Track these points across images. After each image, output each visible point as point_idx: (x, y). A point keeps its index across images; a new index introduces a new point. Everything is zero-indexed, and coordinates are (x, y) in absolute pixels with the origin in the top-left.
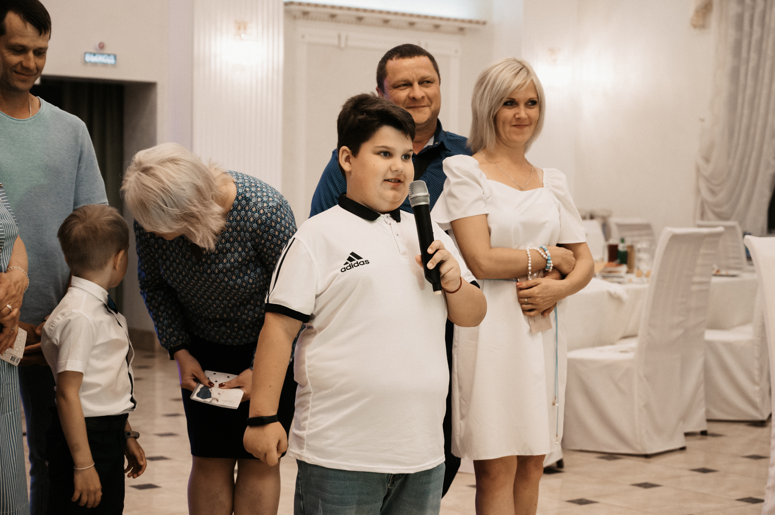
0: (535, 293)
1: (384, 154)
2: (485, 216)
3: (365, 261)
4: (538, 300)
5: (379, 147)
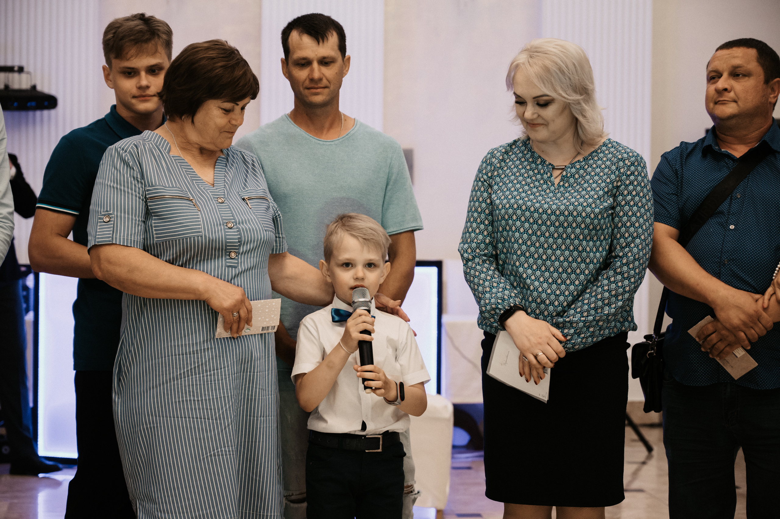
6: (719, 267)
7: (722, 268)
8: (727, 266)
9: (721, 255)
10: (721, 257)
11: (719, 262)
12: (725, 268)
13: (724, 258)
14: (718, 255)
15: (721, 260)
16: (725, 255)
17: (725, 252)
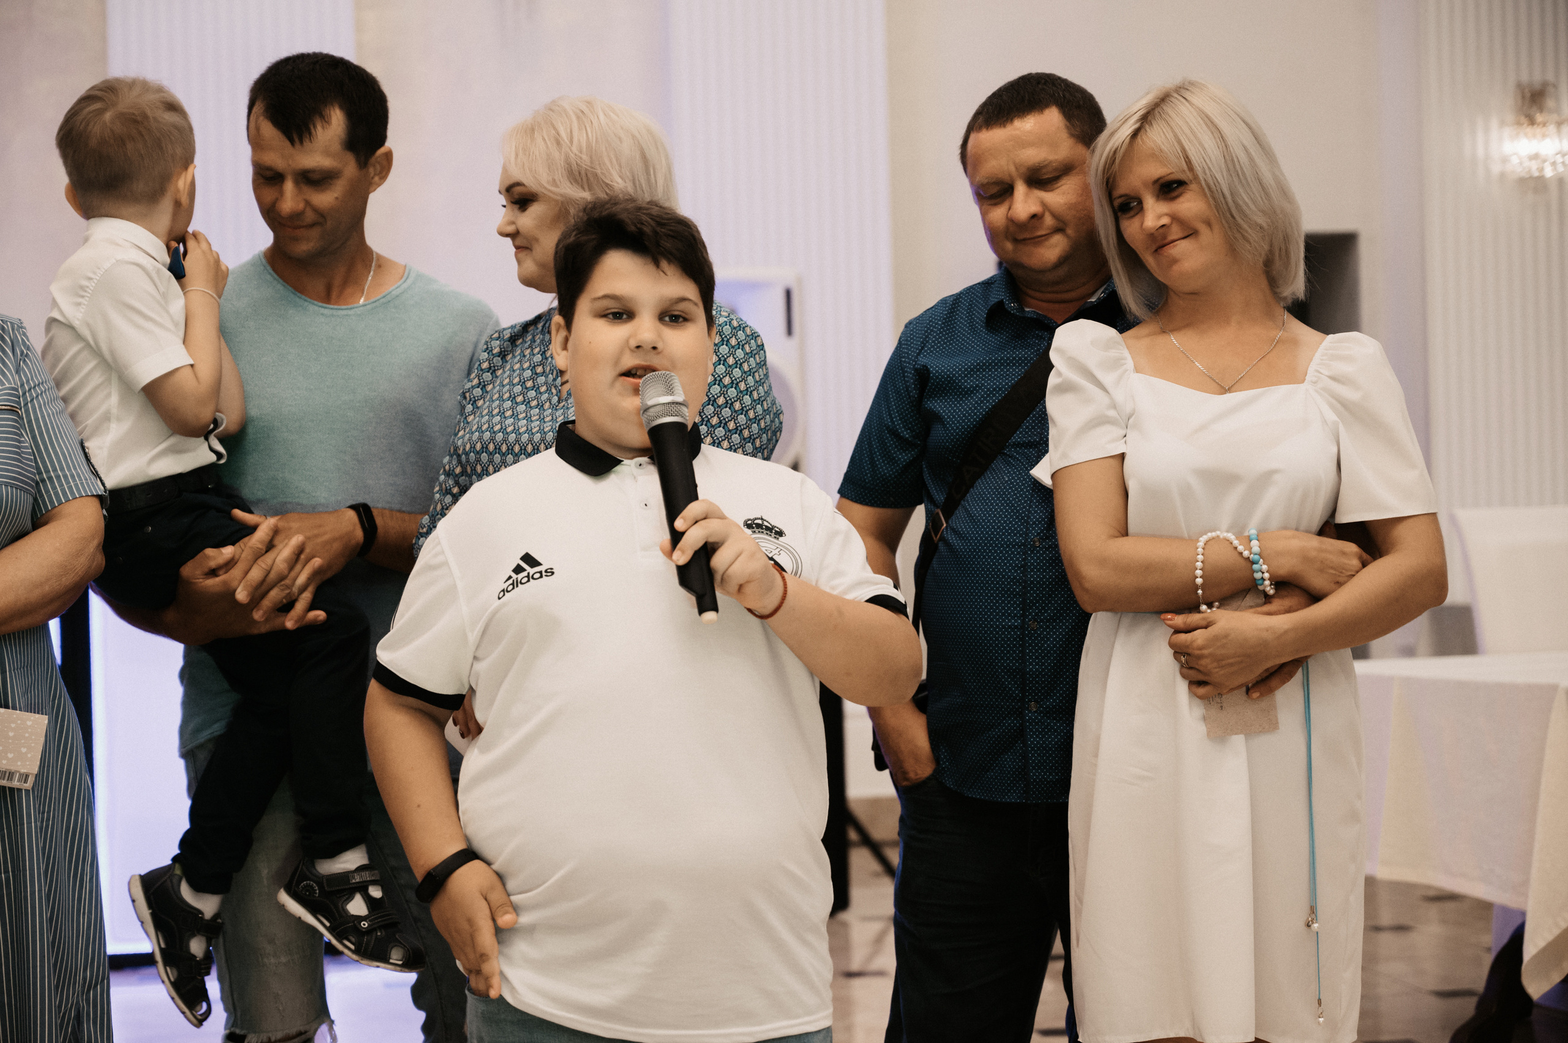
0: (1195, 645)
1: (613, 316)
2: (1115, 463)
3: (546, 571)
4: (1204, 662)
5: (599, 298)
6: (1024, 554)
7: (1030, 556)
8: (1038, 552)
9: (1027, 529)
10: (1027, 535)
11: (1023, 544)
12: (1035, 555)
13: (1033, 534)
14: (1021, 530)
15: (1026, 540)
16: (1033, 529)
17: (1034, 523)
